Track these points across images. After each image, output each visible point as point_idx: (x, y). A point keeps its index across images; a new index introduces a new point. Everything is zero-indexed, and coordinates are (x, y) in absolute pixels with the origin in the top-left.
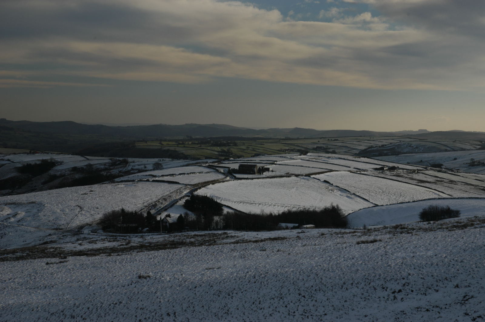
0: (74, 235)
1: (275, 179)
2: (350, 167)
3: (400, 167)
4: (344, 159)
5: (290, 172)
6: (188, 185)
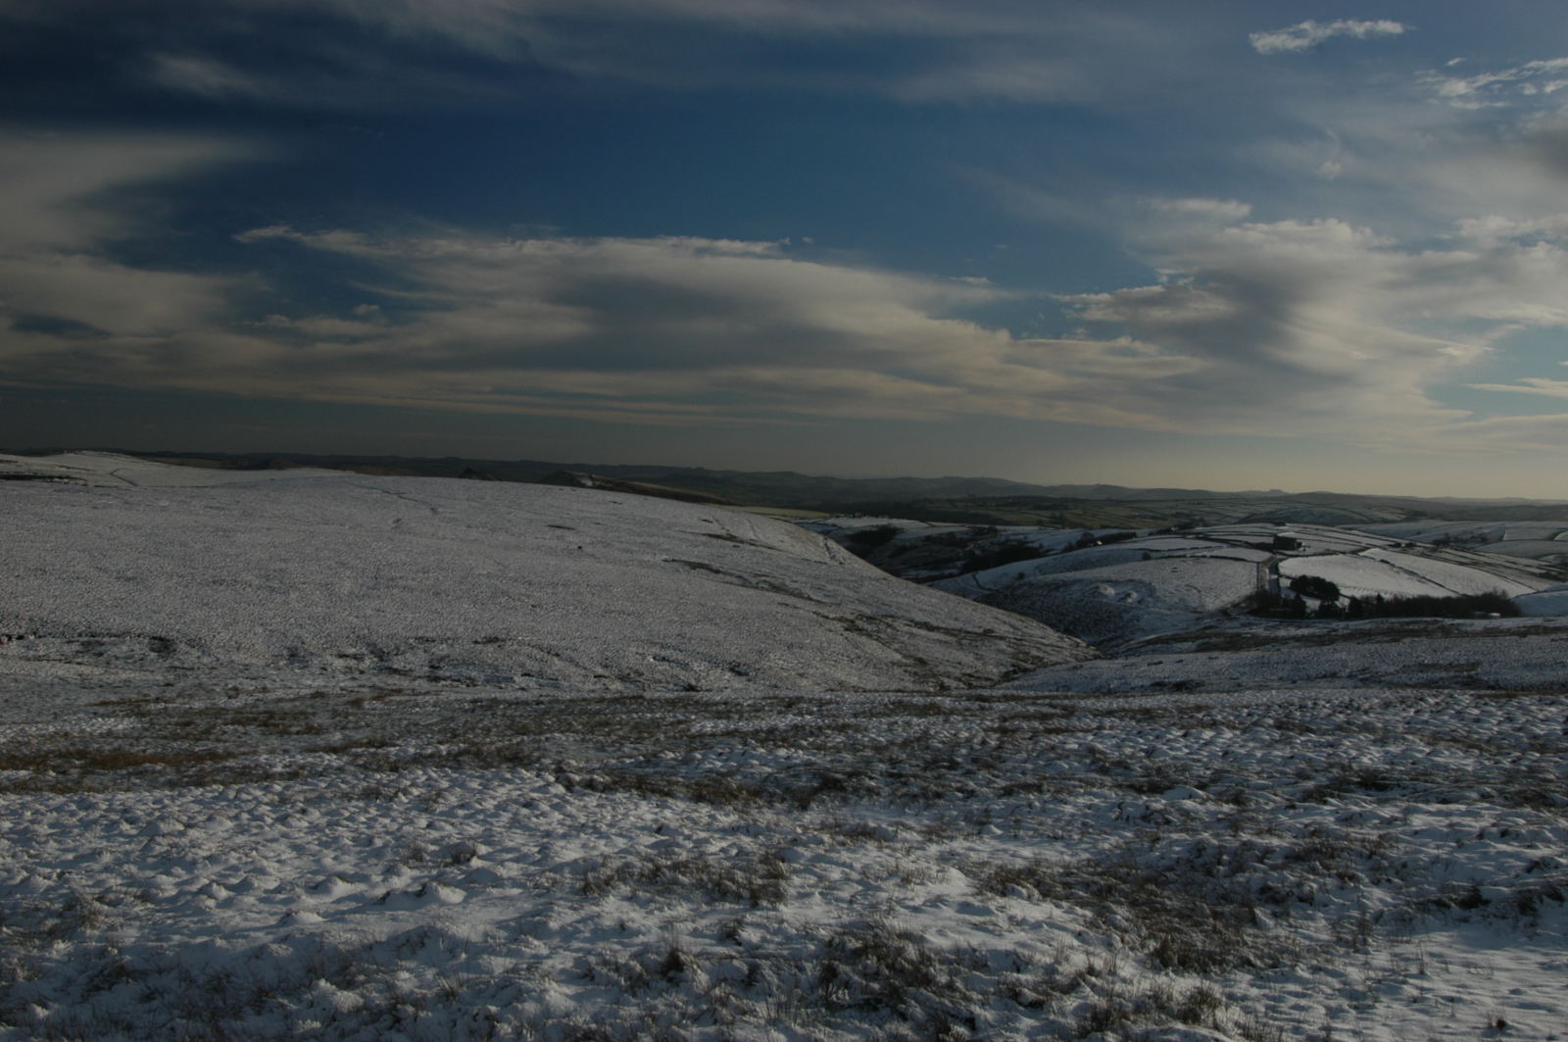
5: (1330, 549)
6: (1258, 563)
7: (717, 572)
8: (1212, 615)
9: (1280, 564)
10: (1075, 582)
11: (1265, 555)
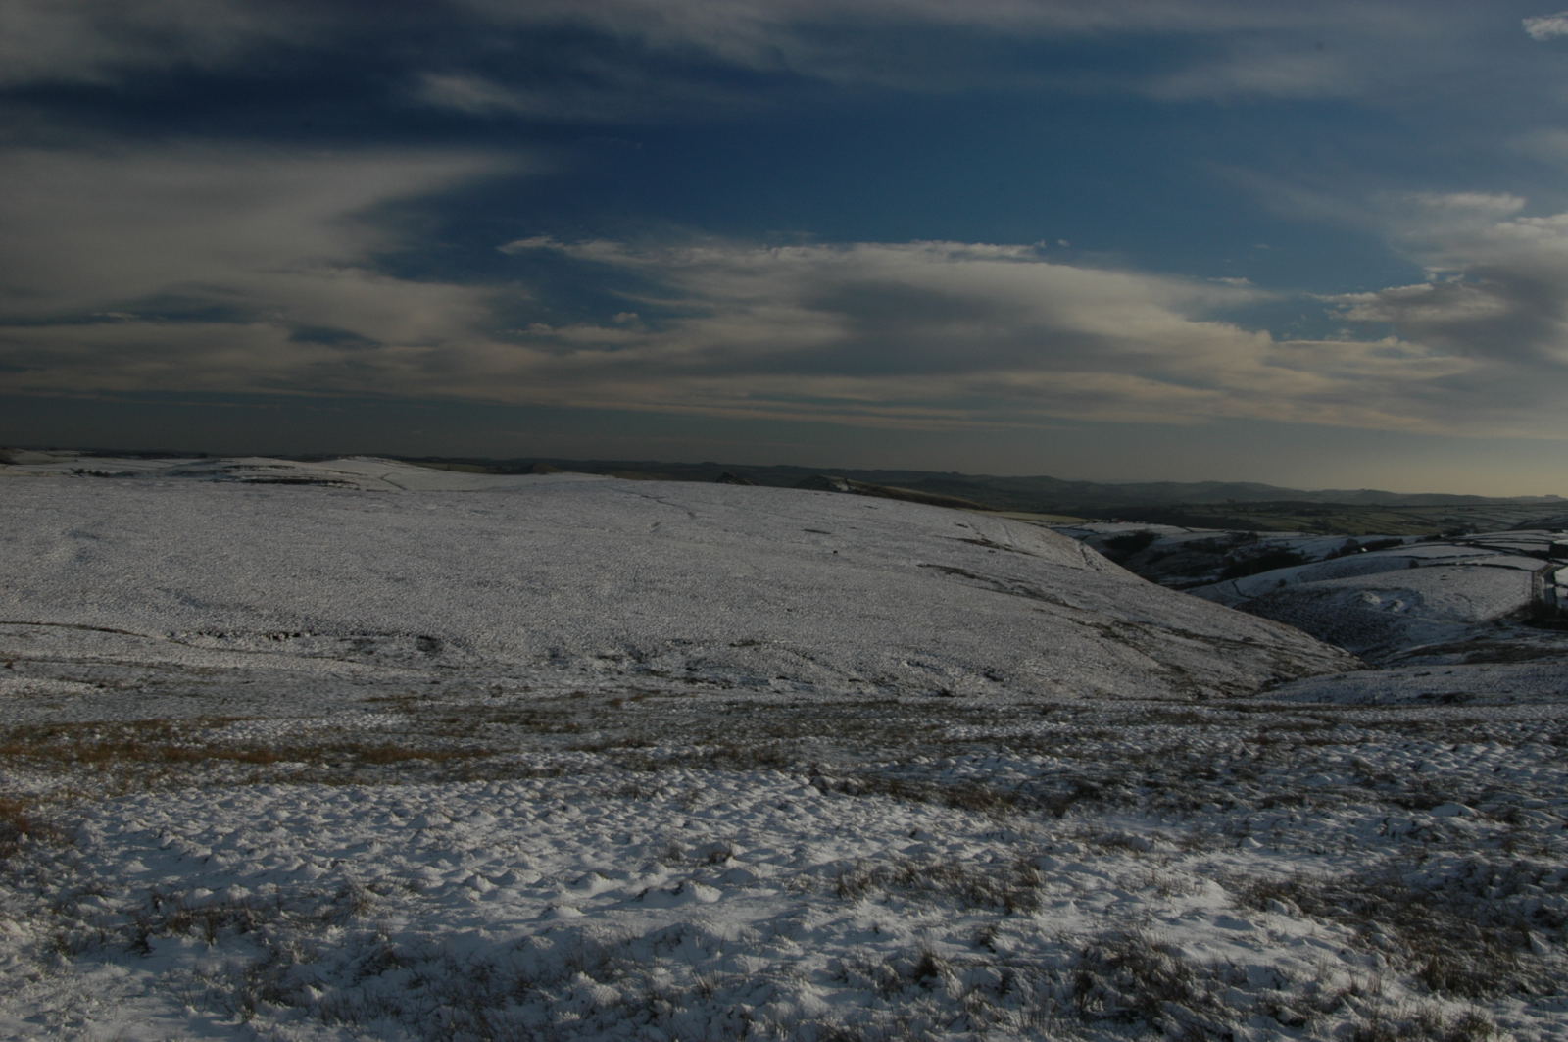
6: (1533, 572)
7: (972, 577)
8: (1483, 625)
9: (1557, 573)
10: (1338, 590)
11: (1541, 563)
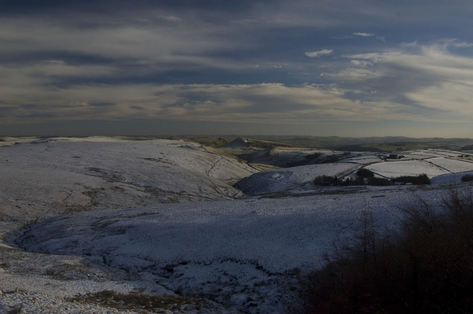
0: (301, 186)
1: (406, 161)
2: (446, 155)
3: (471, 155)
4: (445, 152)
5: (414, 158)
6: (362, 164)
8: (299, 184)
